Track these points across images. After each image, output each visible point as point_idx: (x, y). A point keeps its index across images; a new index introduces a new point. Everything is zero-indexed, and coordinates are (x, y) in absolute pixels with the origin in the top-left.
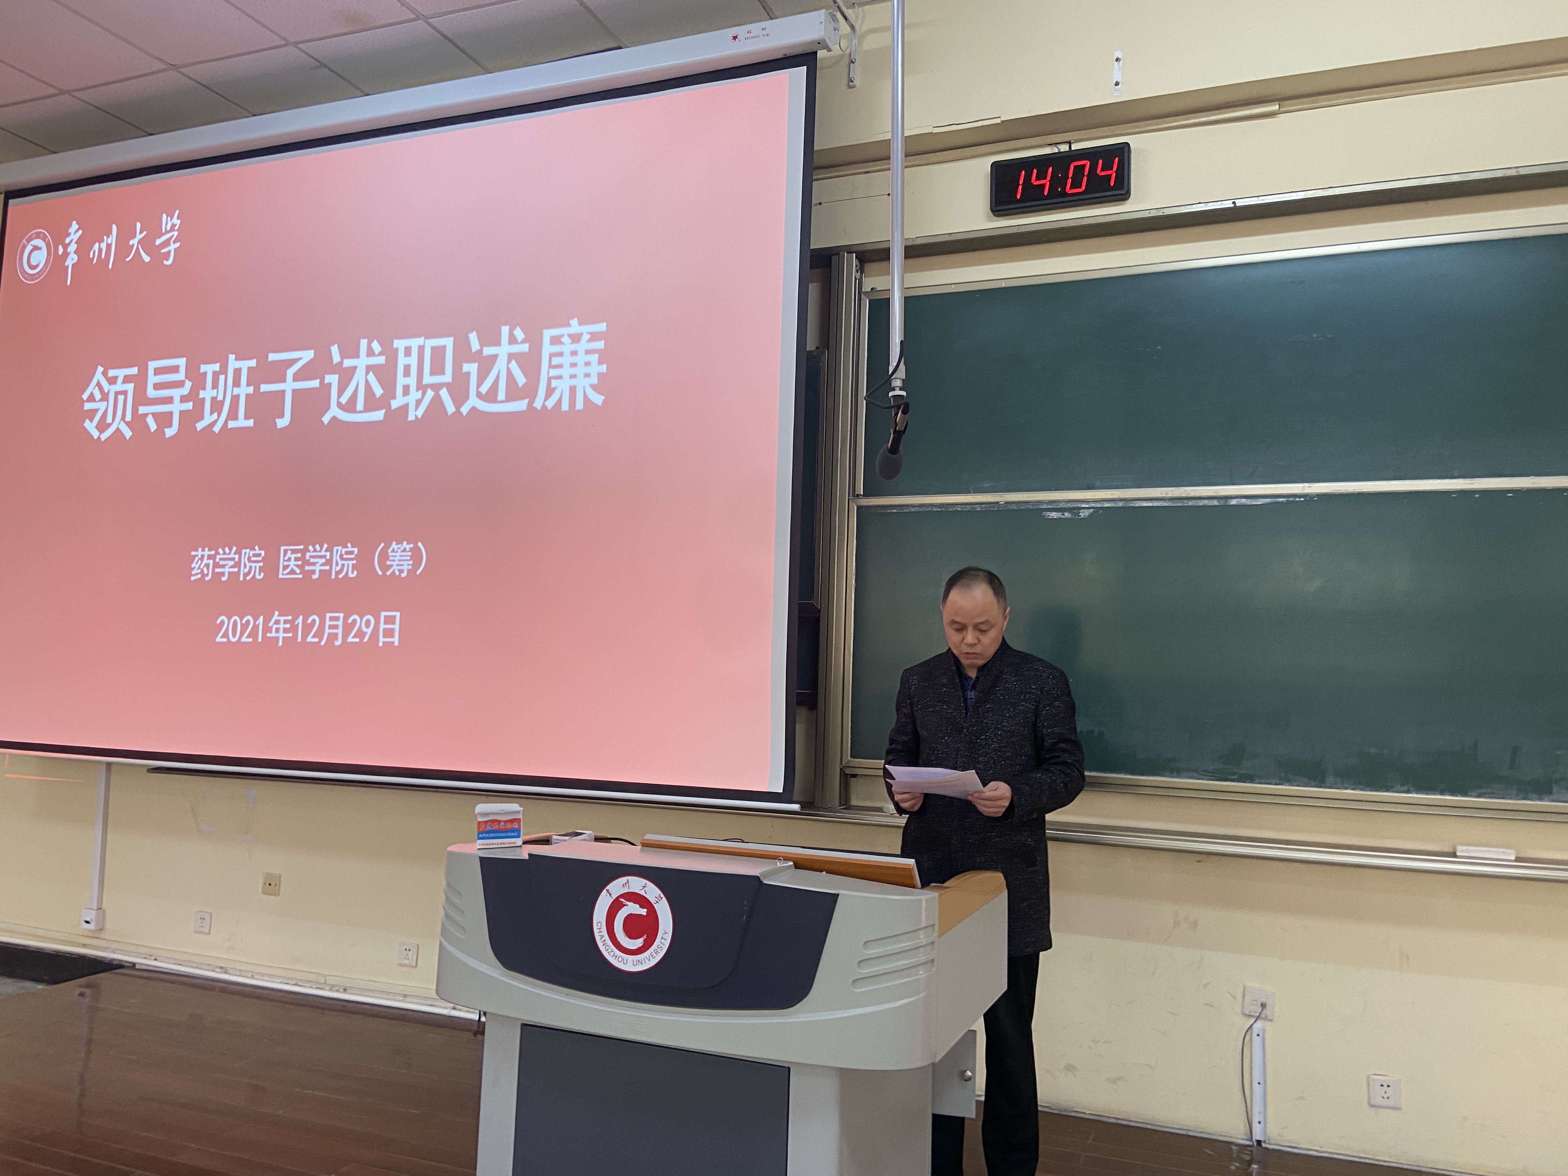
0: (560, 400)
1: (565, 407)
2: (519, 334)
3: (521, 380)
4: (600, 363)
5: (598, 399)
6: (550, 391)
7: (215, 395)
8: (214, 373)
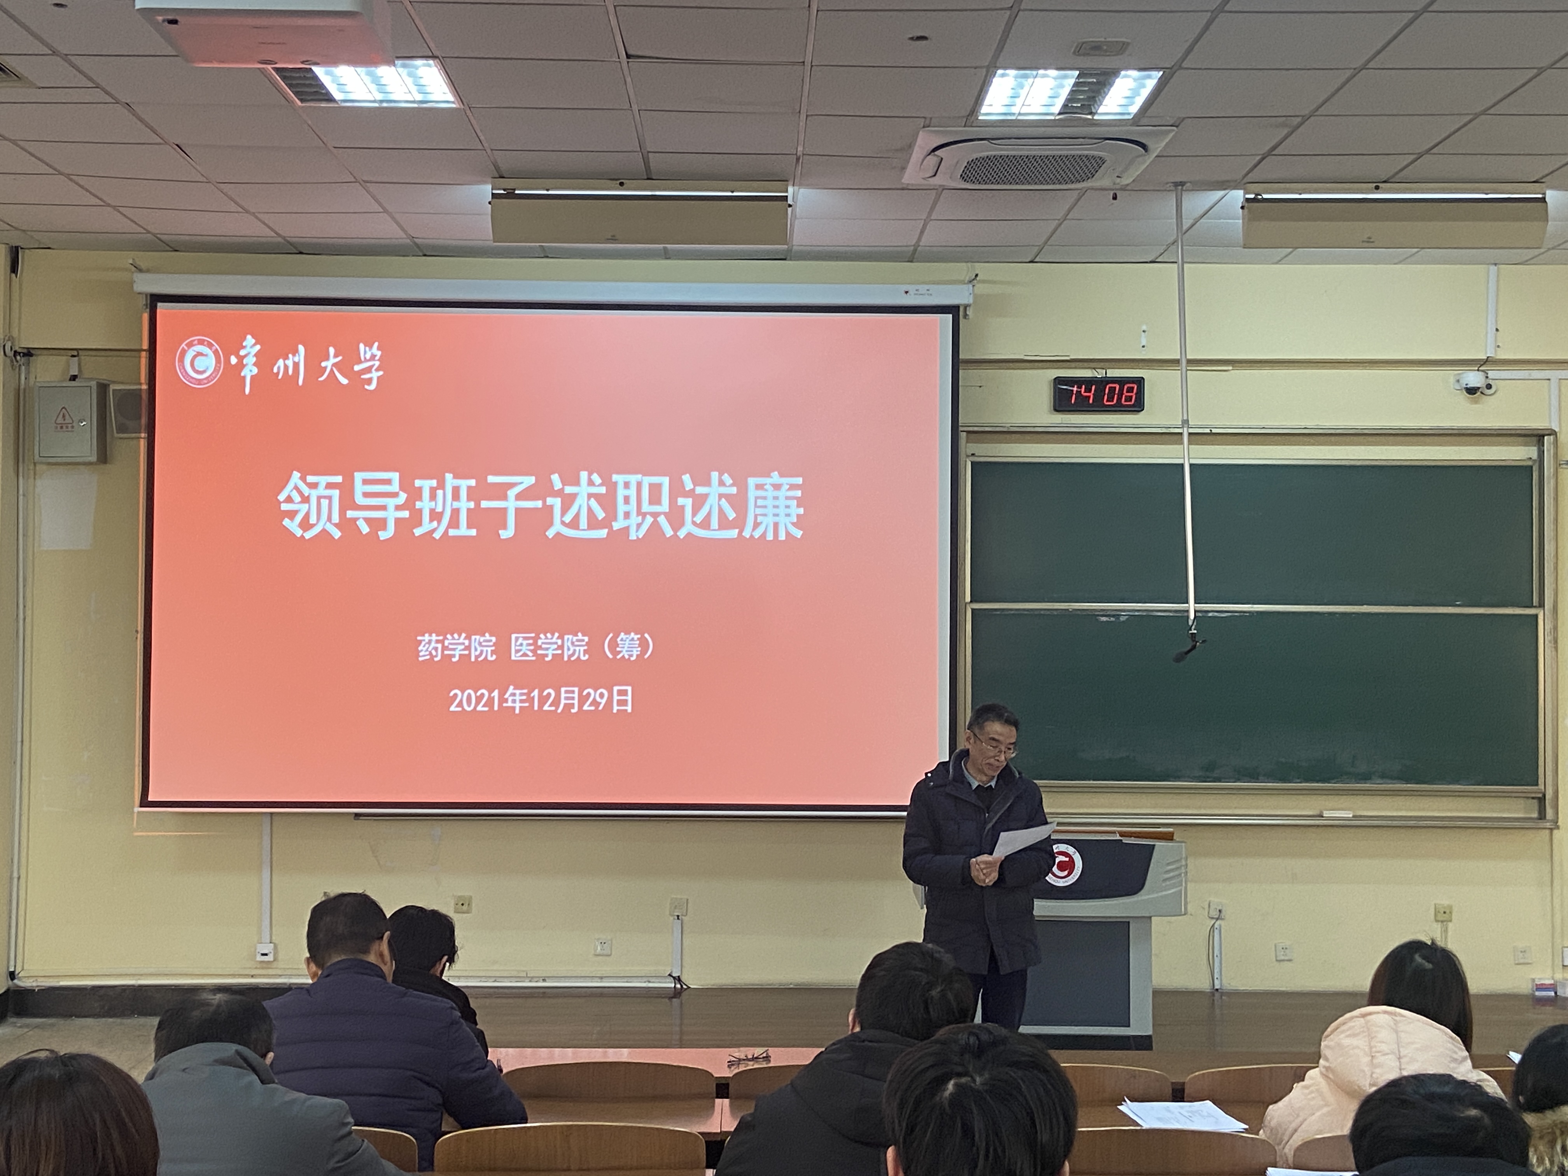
0: (765, 532)
2: (727, 478)
4: (798, 506)
7: (434, 507)
8: (431, 488)
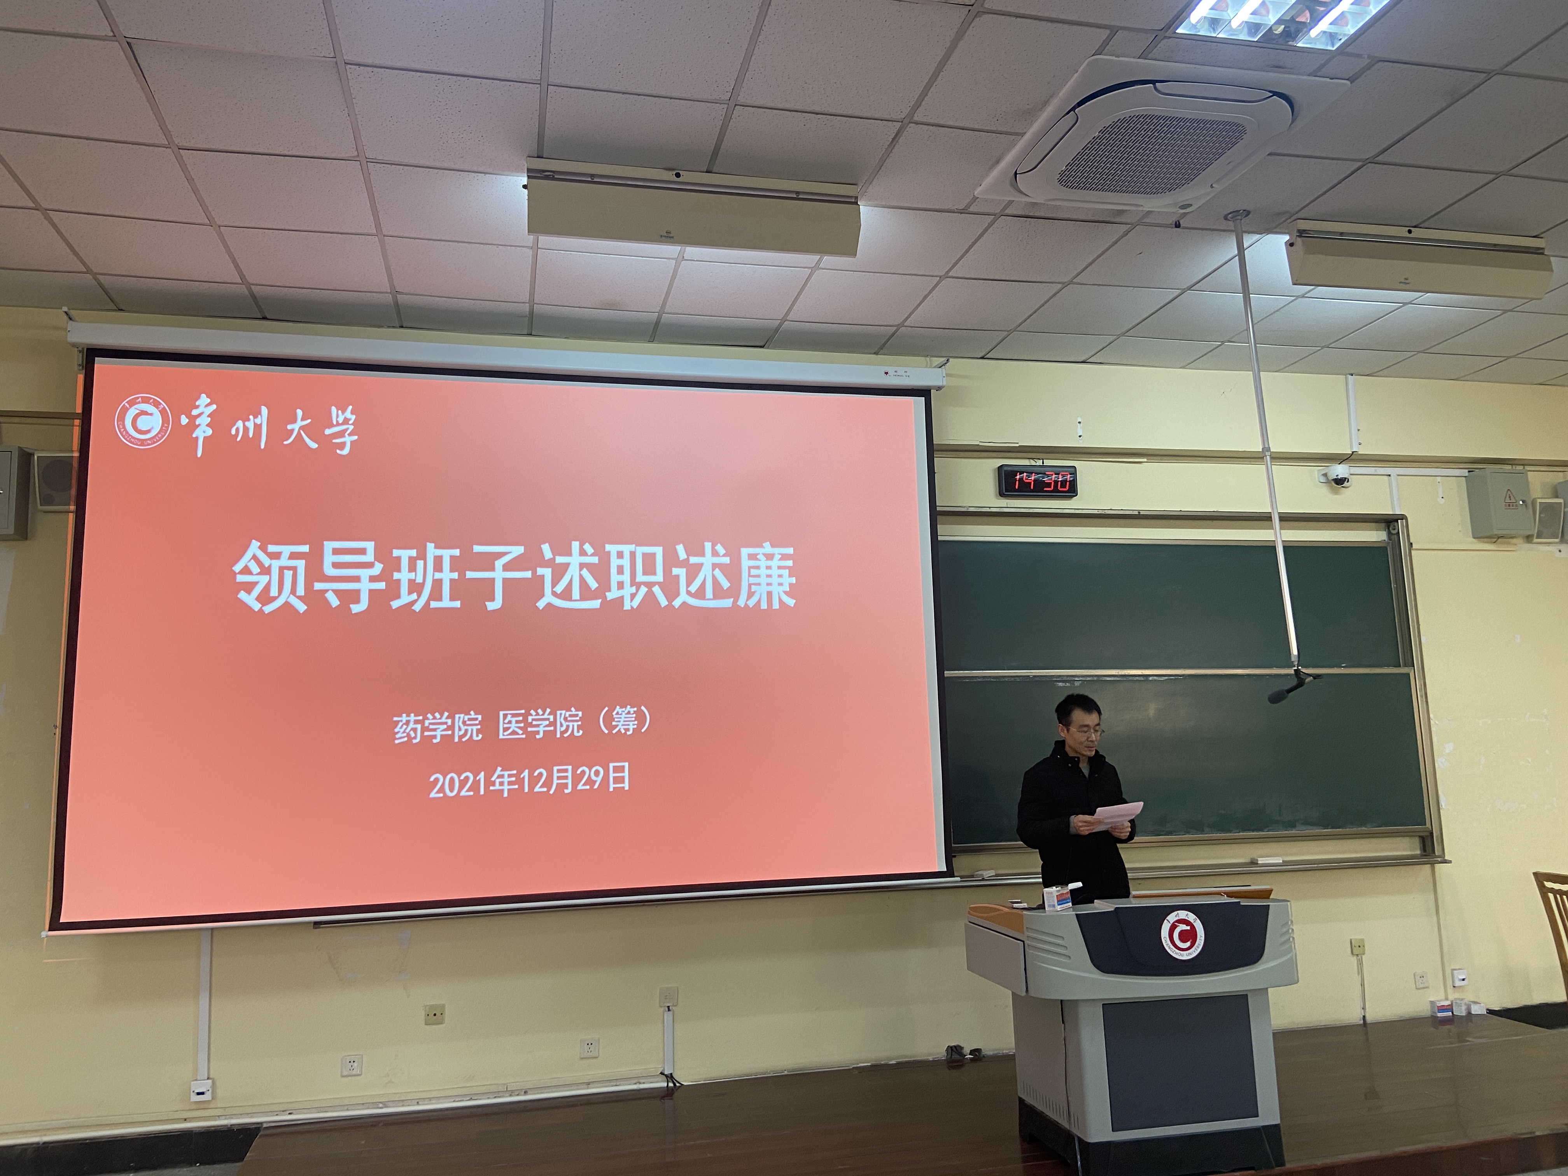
0: (759, 601)
1: (764, 606)
2: (720, 548)
3: (725, 584)
4: (790, 576)
5: (791, 602)
6: (751, 594)
7: (414, 578)
8: (410, 558)
